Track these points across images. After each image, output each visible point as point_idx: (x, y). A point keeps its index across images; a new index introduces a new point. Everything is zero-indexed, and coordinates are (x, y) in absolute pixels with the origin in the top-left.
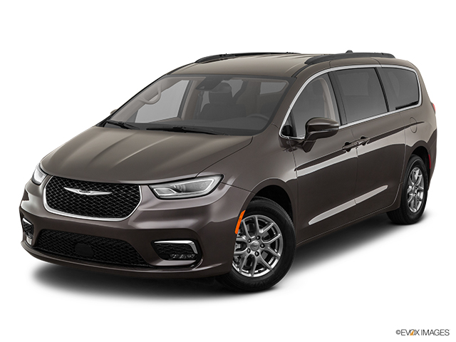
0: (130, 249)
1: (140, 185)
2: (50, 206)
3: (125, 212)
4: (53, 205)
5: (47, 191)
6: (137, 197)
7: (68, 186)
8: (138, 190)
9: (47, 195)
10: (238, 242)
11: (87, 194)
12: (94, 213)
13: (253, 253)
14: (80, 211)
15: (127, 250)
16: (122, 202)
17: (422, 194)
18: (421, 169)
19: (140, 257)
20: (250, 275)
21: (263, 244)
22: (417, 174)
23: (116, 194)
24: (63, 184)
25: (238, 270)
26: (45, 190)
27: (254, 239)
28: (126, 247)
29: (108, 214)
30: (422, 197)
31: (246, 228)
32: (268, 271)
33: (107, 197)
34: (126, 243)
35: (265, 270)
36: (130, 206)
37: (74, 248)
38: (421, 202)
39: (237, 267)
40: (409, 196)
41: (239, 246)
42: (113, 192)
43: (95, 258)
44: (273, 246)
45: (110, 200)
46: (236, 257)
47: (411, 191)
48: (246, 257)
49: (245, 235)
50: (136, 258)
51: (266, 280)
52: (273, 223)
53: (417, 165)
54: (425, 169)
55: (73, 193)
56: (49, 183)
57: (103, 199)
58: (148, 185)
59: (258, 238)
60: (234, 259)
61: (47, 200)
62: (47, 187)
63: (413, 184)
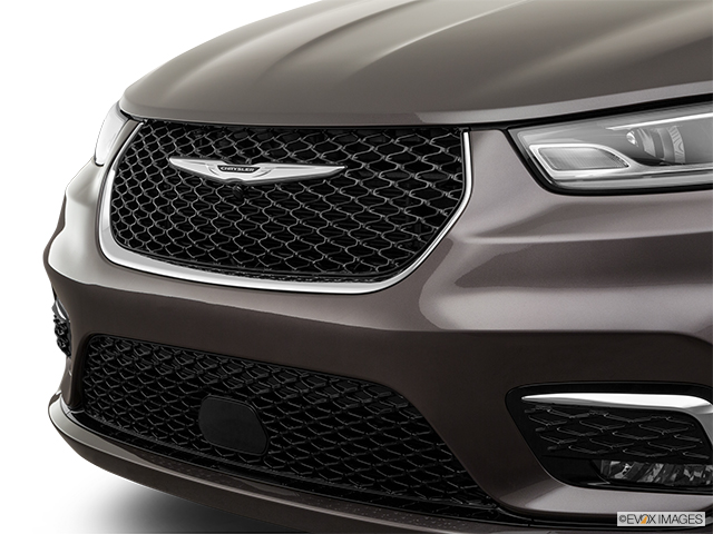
0: (412, 427)
1: (470, 127)
2: (120, 241)
3: (393, 252)
4: (127, 234)
5: (117, 180)
6: (450, 185)
7: (187, 152)
8: (459, 151)
9: (114, 195)
11: (245, 178)
12: (268, 259)
14: (217, 253)
15: (397, 432)
16: (386, 209)
19: (455, 464)
24: (170, 148)
26: (112, 174)
28: (395, 415)
29: (326, 265)
36: (419, 227)
37: (194, 414)
42: (350, 164)
45: (336, 199)
55: (196, 178)
57: (304, 197)
58: (506, 127)
61: (114, 217)
62: (122, 165)
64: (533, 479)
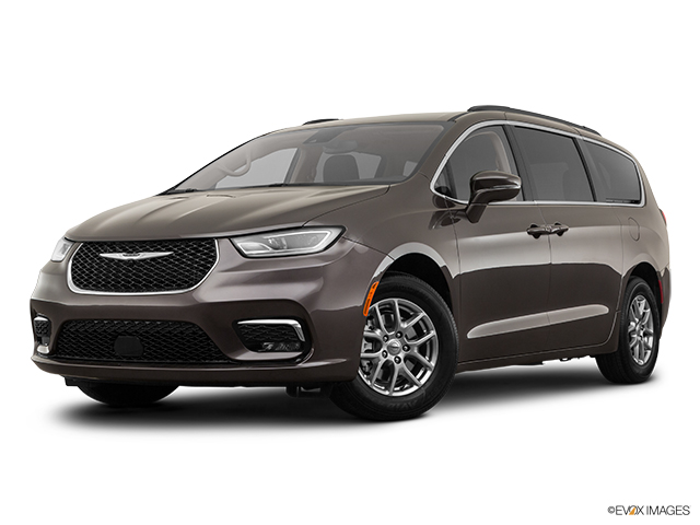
0: (200, 336)
1: (217, 238)
2: (77, 286)
3: (192, 279)
4: (81, 283)
5: (73, 265)
6: (211, 257)
7: (106, 252)
8: (214, 246)
9: (72, 270)
10: (369, 339)
11: (135, 258)
12: (144, 286)
13: (391, 358)
15: (195, 339)
17: (651, 339)
18: (648, 300)
19: (216, 347)
20: (387, 393)
21: (407, 345)
22: (642, 306)
23: (179, 255)
24: (98, 251)
25: (369, 383)
26: (71, 262)
27: (392, 337)
28: (194, 333)
29: (167, 285)
30: (650, 344)
31: (381, 318)
32: (415, 388)
33: (166, 260)
34: (194, 325)
35: (411, 386)
36: (201, 271)
37: (113, 345)
38: (649, 352)
39: (367, 379)
40: (631, 339)
41: (370, 347)
42: (175, 251)
43: (145, 357)
44: (422, 349)
45: (171, 263)
46: (365, 363)
47: (635, 330)
48: (381, 364)
49: (380, 328)
50: (209, 350)
51: (412, 401)
52: (423, 314)
53: (640, 291)
54: (654, 301)
55: (113, 260)
56: (77, 254)
57: (157, 263)
58: (229, 238)
59: (401, 334)
60: (362, 367)
61: (73, 278)
62: (75, 259)
63: (637, 320)
64: (239, 350)
